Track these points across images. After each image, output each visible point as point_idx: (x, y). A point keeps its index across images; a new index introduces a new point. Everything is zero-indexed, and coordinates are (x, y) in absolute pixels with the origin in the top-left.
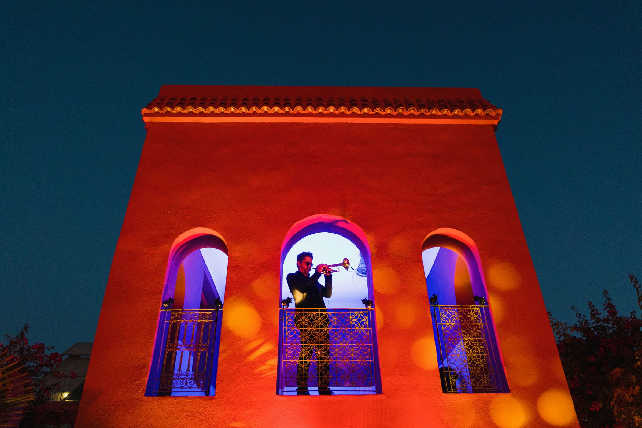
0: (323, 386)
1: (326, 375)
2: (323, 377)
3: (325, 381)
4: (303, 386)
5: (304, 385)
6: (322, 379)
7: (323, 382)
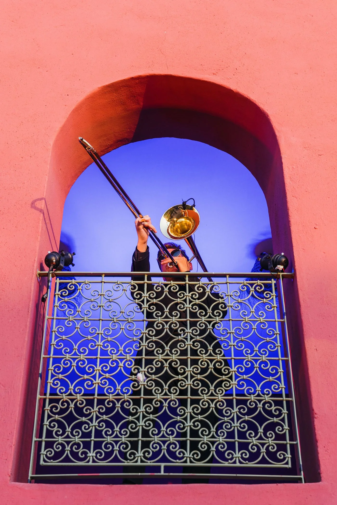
0: (149, 463)
1: (157, 434)
2: (150, 441)
3: (155, 450)
4: (91, 463)
5: (94, 461)
6: (146, 445)
7: (149, 453)
